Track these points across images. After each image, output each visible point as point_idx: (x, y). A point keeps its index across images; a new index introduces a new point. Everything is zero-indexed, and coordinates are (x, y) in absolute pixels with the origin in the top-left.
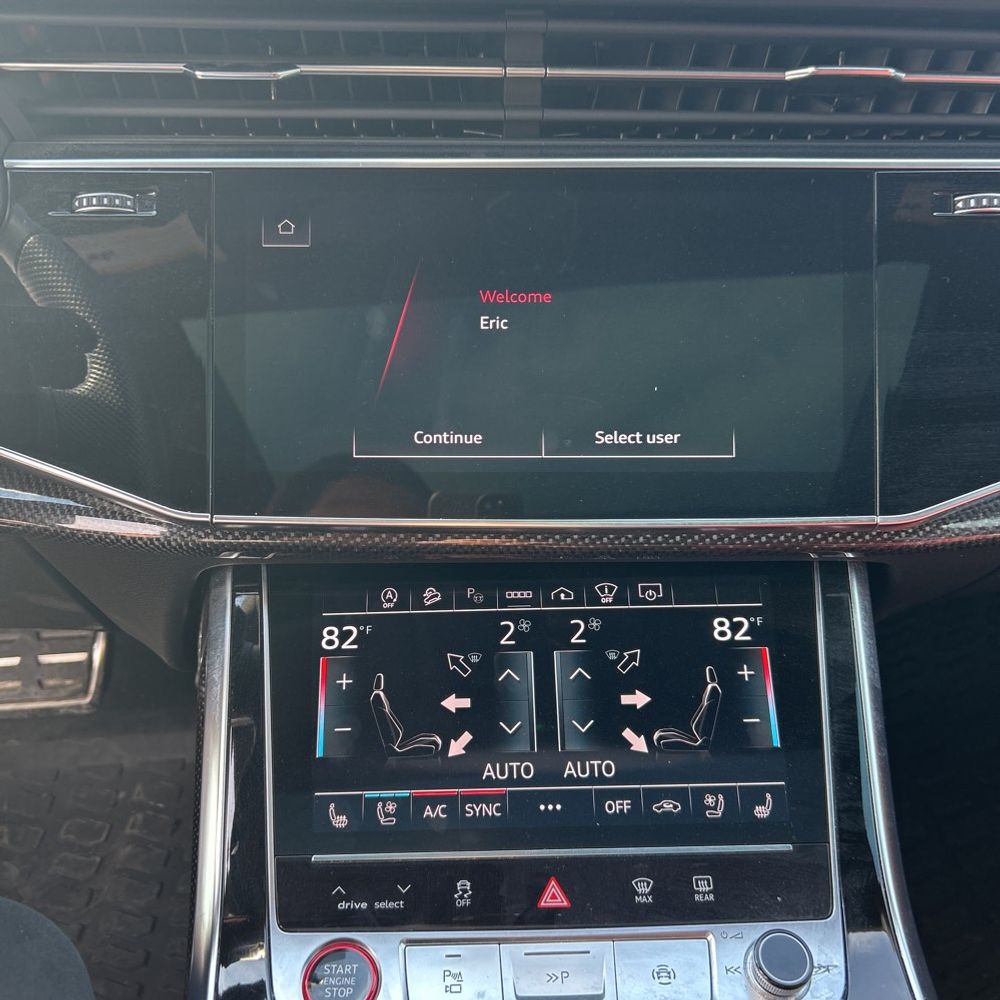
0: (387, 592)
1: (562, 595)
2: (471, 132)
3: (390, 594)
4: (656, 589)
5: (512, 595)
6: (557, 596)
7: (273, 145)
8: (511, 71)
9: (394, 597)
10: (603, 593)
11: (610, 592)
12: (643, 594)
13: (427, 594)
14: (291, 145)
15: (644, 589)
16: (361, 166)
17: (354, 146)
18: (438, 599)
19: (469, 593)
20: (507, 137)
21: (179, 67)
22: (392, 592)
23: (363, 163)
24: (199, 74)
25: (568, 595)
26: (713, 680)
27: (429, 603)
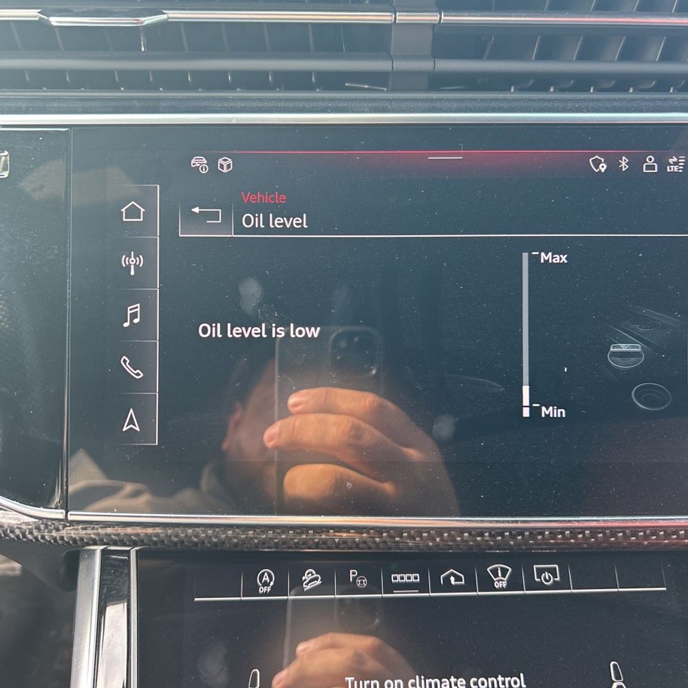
0: (263, 574)
1: (452, 579)
2: (353, 85)
3: (267, 576)
4: (553, 571)
5: (397, 578)
6: (447, 579)
7: (139, 99)
8: (402, 17)
9: (271, 580)
10: (496, 576)
11: (504, 575)
12: (539, 577)
13: (306, 577)
14: (159, 99)
15: (540, 572)
16: (234, 122)
17: (226, 99)
18: (319, 582)
19: (351, 576)
20: (394, 90)
21: (32, 14)
22: (270, 575)
23: (237, 119)
24: (55, 21)
25: (458, 579)
26: (618, 678)
27: (309, 587)
